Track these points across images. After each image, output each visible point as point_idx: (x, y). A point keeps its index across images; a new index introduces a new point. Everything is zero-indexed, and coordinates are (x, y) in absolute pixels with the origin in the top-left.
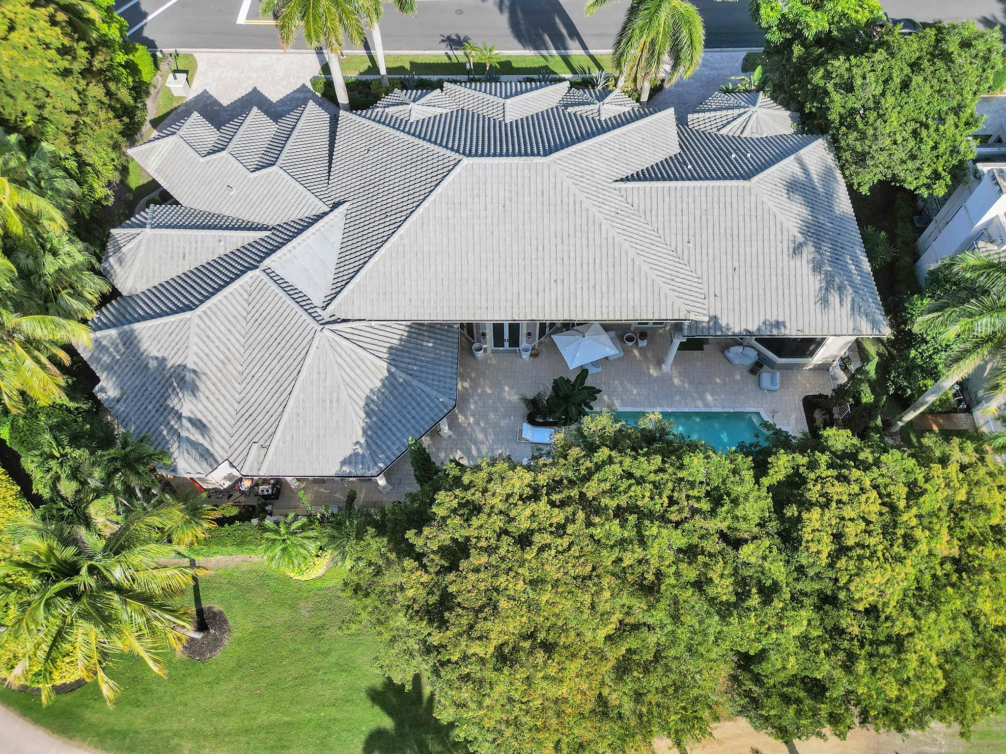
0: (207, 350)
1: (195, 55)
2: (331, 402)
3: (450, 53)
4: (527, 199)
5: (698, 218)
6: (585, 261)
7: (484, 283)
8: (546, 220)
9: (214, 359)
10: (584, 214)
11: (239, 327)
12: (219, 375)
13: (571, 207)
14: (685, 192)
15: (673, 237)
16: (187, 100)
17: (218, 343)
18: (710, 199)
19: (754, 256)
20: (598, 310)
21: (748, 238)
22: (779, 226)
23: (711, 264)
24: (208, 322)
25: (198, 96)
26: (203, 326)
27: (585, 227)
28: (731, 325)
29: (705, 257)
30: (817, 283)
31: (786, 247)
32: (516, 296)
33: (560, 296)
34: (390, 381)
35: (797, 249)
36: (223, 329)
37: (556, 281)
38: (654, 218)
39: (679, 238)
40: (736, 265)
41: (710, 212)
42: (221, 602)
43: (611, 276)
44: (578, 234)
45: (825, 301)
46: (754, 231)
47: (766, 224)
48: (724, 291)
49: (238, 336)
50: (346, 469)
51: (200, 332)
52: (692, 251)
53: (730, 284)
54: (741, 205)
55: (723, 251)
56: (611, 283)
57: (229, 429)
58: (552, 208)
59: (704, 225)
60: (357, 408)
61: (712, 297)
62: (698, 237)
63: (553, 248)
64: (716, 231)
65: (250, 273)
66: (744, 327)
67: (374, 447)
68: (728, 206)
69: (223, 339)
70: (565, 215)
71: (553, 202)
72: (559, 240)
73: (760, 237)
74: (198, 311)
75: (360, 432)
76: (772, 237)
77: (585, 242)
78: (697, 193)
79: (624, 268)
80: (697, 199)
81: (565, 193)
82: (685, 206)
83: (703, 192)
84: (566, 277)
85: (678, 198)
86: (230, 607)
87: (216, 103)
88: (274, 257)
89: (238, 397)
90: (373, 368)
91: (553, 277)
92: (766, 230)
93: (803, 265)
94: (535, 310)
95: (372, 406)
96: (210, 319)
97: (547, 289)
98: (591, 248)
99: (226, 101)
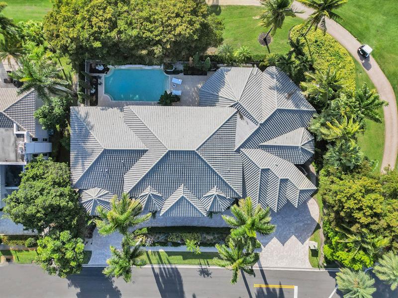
0: (272, 99)
1: (311, 267)
2: (234, 84)
3: (207, 267)
4: (176, 139)
5: (123, 139)
6: (159, 121)
7: (190, 116)
8: (170, 132)
10: (158, 134)
11: (264, 107)
16: (309, 239)
17: (269, 101)
18: (118, 144)
19: (107, 128)
21: (108, 133)
22: (97, 136)
23: (120, 126)
25: (305, 241)
26: (274, 105)
27: (158, 130)
28: (117, 110)
29: (122, 128)
30: (89, 120)
32: (181, 113)
33: (167, 112)
34: (218, 91)
36: (269, 106)
38: (136, 139)
39: (129, 133)
40: (113, 126)
41: (118, 140)
42: (262, 47)
43: (152, 117)
44: (160, 129)
45: (87, 114)
46: (105, 134)
47: (101, 137)
48: (117, 119)
51: (274, 103)
52: (126, 130)
53: (115, 120)
54: (108, 142)
55: (116, 130)
56: (152, 115)
57: (263, 80)
59: (121, 137)
60: (227, 82)
61: (121, 117)
62: (123, 134)
64: (117, 135)
65: (262, 122)
66: (113, 110)
67: (222, 74)
69: (268, 103)
70: (164, 134)
71: (168, 138)
72: (167, 127)
74: (276, 109)
75: (226, 76)
76: (100, 133)
77: (159, 127)
78: (122, 146)
79: (147, 119)
80: (122, 144)
81: (164, 140)
82: (126, 143)
83: (119, 146)
84: (165, 117)
85: (128, 144)
86: (259, 46)
87: (298, 237)
88: (256, 129)
89: (261, 88)
90: (223, 94)
91: (169, 117)
94: (175, 109)
95: (223, 84)
97: (171, 114)
98: (157, 125)
99: (293, 238)
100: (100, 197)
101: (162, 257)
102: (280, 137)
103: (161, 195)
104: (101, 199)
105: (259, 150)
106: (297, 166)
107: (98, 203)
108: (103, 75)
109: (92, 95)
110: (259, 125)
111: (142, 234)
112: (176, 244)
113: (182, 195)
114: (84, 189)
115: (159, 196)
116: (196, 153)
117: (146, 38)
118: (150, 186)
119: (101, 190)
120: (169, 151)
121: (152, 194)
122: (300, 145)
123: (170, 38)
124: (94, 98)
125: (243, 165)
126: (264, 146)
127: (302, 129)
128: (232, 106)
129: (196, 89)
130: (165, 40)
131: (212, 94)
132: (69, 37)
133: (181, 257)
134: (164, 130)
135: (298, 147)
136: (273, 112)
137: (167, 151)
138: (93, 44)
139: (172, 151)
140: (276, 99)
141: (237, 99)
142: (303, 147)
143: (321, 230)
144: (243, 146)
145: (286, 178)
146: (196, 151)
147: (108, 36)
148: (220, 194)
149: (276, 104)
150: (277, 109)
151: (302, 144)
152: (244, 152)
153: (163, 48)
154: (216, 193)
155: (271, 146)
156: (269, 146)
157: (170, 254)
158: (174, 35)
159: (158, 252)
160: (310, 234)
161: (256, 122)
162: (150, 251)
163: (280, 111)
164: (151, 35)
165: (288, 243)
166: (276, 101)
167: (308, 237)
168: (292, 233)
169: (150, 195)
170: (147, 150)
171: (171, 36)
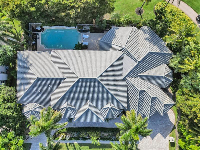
0: (146, 46)
2: (121, 37)
4: (84, 71)
5: (50, 71)
6: (73, 60)
7: (94, 56)
8: (81, 67)
9: (144, 45)
10: (73, 67)
11: (140, 51)
12: (143, 42)
13: (75, 69)
14: (51, 76)
15: (55, 68)
16: (169, 135)
17: (144, 47)
18: (46, 74)
19: (40, 64)
20: (72, 52)
21: (40, 67)
22: (33, 69)
23: (49, 63)
24: (146, 50)
25: (166, 137)
26: (147, 50)
27: (73, 65)
28: (47, 53)
29: (50, 64)
30: (29, 59)
31: (33, 66)
32: (88, 54)
33: (79, 54)
34: (111, 41)
35: (31, 65)
36: (143, 50)
37: (79, 57)
38: (59, 71)
39: (54, 67)
40: (44, 63)
41: (47, 72)
42: (138, 16)
43: (69, 57)
44: (74, 64)
45: (28, 56)
46: (39, 68)
47: (36, 70)
48: (47, 58)
49: (140, 49)
50: (118, 27)
51: (147, 48)
52: (52, 65)
53: (46, 59)
54: (40, 73)
55: (46, 65)
56: (69, 56)
57: (139, 34)
58: (79, 69)
59: (49, 70)
60: (117, 36)
61: (50, 57)
62: (50, 68)
63: (80, 62)
64: (46, 68)
65: (140, 61)
66: (45, 53)
67: (113, 31)
68: (43, 73)
69: (143, 48)
70: (77, 68)
71: (79, 70)
72: (78, 63)
73: (38, 67)
74: (148, 52)
75: (116, 32)
76: (35, 67)
77: (73, 63)
78: (49, 75)
79: (66, 58)
80: (49, 74)
81: (76, 71)
82: (52, 73)
83: (47, 76)
84: (77, 57)
85: (53, 74)
86: (136, 15)
87: (162, 134)
88: (136, 65)
89: (139, 39)
90: (115, 43)
91: (80, 57)
92: (36, 68)
93: (31, 62)
94: (84, 52)
95: (114, 37)
96: (146, 51)
97: (81, 55)
98: (72, 62)
99: (159, 135)
100: (35, 109)
101: (76, 147)
102: (151, 70)
103: (74, 108)
104: (36, 110)
105: (138, 79)
106: (161, 88)
107: (34, 113)
108: (40, 33)
109: (33, 45)
110: (138, 62)
111: (63, 132)
112: (85, 139)
113: (88, 108)
114: (25, 104)
115: (73, 108)
116: (97, 80)
117: (64, 5)
118: (67, 102)
119: (36, 104)
120: (80, 79)
121: (69, 107)
122: (164, 75)
123: (80, 5)
124: (35, 47)
125: (127, 88)
126: (141, 76)
127: (165, 65)
128: (120, 50)
129: (97, 41)
130: (77, 6)
131: (108, 43)
132: (14, 4)
133: (88, 147)
134: (77, 65)
135: (163, 76)
136: (147, 54)
137: (78, 78)
138: (30, 9)
139: (81, 79)
140: (148, 46)
141: (124, 45)
142: (166, 76)
143: (176, 130)
144: (127, 76)
145: (155, 96)
146: (98, 79)
147: (40, 3)
148: (113, 107)
149: (149, 49)
150: (150, 52)
151: (165, 74)
152: (128, 79)
153: (76, 12)
154: (110, 107)
155: (145, 76)
156: (144, 76)
157: (81, 145)
158: (83, 3)
159: (73, 144)
160: (169, 132)
161: (136, 60)
162: (68, 143)
163: (151, 53)
164: (68, 3)
165: (156, 138)
166: (148, 47)
167: (168, 134)
168: (158, 131)
169: (67, 108)
170: (65, 78)
171: (81, 3)
